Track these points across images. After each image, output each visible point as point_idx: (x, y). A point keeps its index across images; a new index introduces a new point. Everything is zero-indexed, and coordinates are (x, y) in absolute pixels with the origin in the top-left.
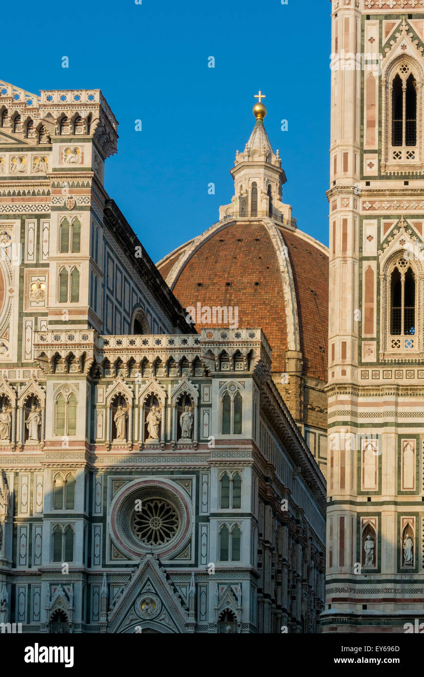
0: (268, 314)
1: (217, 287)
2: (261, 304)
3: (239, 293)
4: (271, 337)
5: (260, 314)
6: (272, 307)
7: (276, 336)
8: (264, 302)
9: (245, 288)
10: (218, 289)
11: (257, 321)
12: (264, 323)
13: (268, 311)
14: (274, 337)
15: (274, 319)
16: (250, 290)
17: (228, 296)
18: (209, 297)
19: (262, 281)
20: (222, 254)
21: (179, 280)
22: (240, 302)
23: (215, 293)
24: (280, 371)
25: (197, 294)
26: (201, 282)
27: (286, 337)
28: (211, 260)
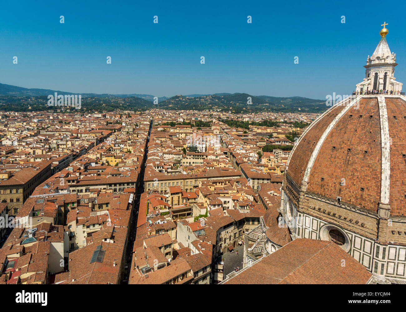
0: (370, 174)
1: (343, 150)
2: (366, 167)
3: (354, 157)
4: (371, 189)
5: (365, 173)
6: (373, 170)
7: (374, 189)
8: (369, 165)
9: (358, 154)
10: (343, 152)
11: (363, 177)
12: (366, 179)
13: (371, 172)
14: (372, 189)
15: (374, 178)
16: (361, 156)
17: (348, 157)
18: (338, 157)
19: (369, 150)
20: (349, 127)
21: (324, 143)
22: (354, 163)
23: (341, 154)
24: (374, 211)
25: (332, 153)
26: (335, 146)
27: (380, 193)
28: (343, 131)
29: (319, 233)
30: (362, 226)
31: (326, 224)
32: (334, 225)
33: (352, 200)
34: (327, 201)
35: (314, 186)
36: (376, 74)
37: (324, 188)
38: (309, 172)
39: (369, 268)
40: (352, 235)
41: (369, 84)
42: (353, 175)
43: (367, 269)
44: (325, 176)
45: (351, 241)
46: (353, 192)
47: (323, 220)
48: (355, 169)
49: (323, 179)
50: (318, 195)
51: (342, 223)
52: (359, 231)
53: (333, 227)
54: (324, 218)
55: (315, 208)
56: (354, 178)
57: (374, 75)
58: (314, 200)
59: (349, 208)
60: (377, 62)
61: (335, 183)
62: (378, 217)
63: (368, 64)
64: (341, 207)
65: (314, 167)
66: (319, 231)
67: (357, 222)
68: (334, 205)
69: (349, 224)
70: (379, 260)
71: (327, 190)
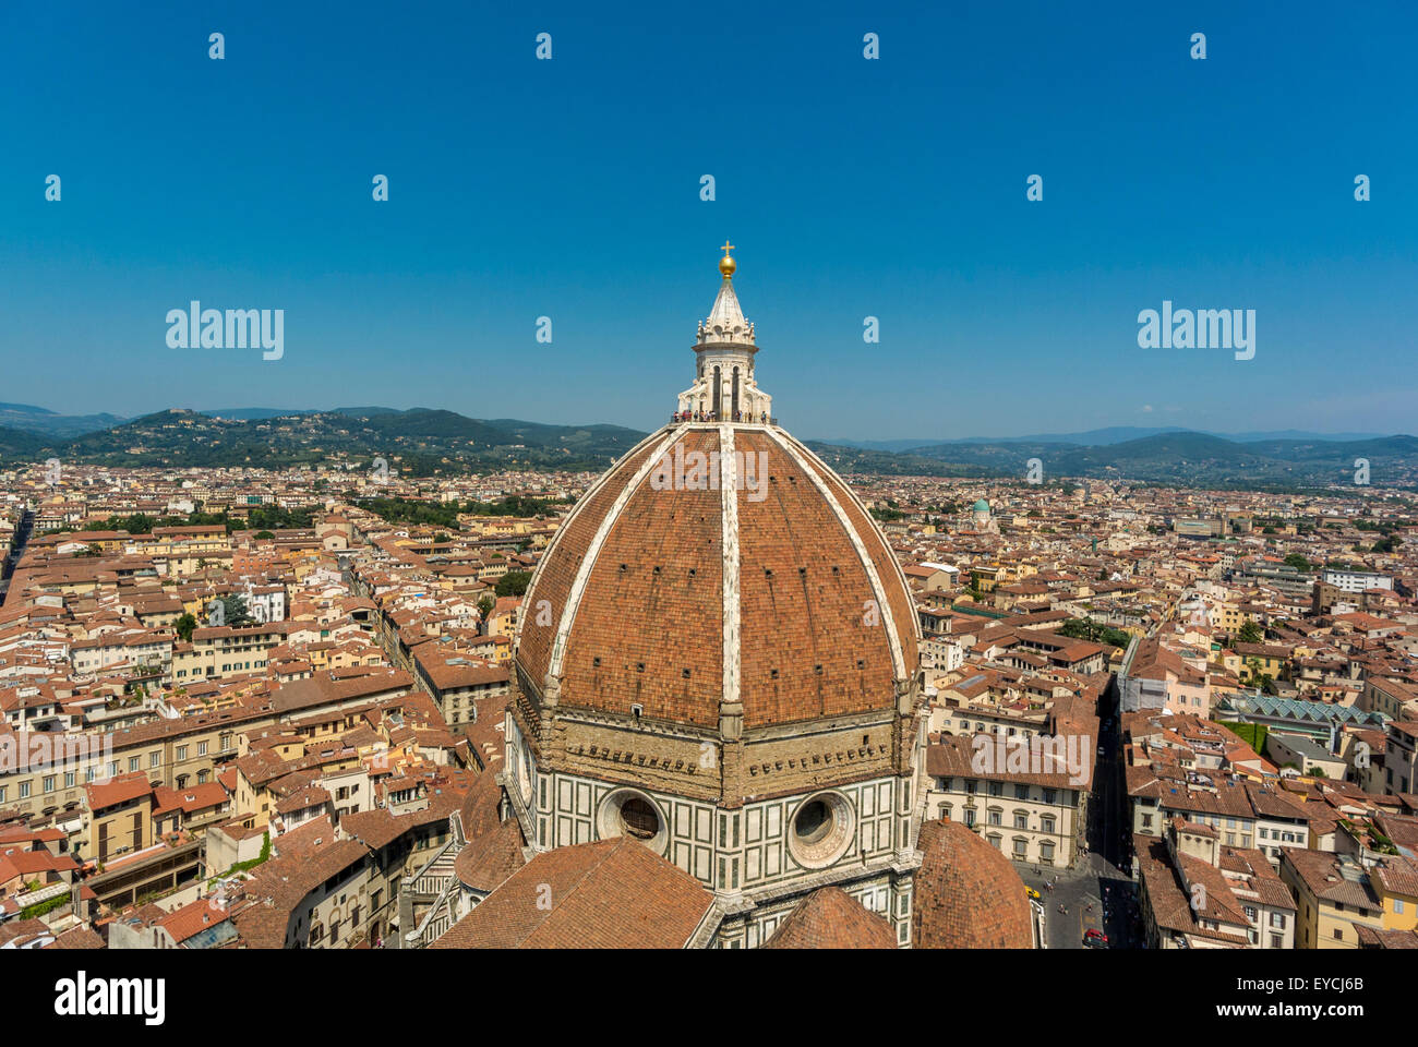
0: (702, 629)
1: (643, 573)
2: (694, 611)
3: (668, 588)
4: (703, 668)
5: (692, 628)
6: (708, 618)
7: (710, 668)
8: (699, 606)
9: (676, 580)
10: (645, 577)
11: (687, 641)
12: (694, 644)
13: (703, 623)
14: (707, 669)
15: (709, 639)
16: (682, 584)
17: (655, 591)
18: (633, 592)
19: (699, 566)
20: (657, 508)
21: (601, 555)
22: (670, 604)
23: (638, 583)
24: (713, 725)
25: (617, 583)
26: (626, 563)
27: (722, 675)
28: (644, 521)
29: (595, 821)
30: (691, 773)
31: (610, 790)
32: (629, 786)
33: (665, 708)
34: (611, 724)
35: (577, 686)
36: (717, 369)
37: (602, 685)
38: (562, 647)
39: (709, 881)
40: (670, 802)
41: (703, 395)
42: (666, 638)
43: (705, 884)
44: (604, 652)
45: (669, 820)
46: (668, 685)
47: (603, 781)
48: (670, 620)
49: (598, 660)
50: (587, 709)
51: (649, 776)
52: (684, 788)
53: (629, 793)
54: (606, 774)
55: (582, 750)
56: (669, 647)
57: (712, 371)
58: (577, 725)
59: (659, 731)
60: (716, 339)
61: (626, 667)
62: (719, 739)
63: (699, 342)
64: (642, 732)
65: (577, 630)
66: (596, 816)
67: (679, 765)
68: (628, 730)
69: (662, 775)
70: (726, 854)
71: (608, 690)
